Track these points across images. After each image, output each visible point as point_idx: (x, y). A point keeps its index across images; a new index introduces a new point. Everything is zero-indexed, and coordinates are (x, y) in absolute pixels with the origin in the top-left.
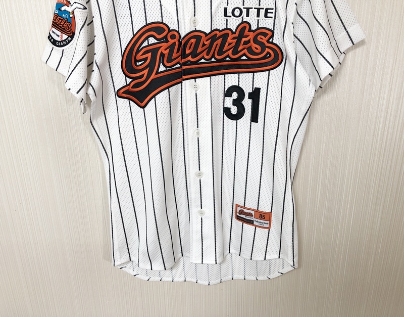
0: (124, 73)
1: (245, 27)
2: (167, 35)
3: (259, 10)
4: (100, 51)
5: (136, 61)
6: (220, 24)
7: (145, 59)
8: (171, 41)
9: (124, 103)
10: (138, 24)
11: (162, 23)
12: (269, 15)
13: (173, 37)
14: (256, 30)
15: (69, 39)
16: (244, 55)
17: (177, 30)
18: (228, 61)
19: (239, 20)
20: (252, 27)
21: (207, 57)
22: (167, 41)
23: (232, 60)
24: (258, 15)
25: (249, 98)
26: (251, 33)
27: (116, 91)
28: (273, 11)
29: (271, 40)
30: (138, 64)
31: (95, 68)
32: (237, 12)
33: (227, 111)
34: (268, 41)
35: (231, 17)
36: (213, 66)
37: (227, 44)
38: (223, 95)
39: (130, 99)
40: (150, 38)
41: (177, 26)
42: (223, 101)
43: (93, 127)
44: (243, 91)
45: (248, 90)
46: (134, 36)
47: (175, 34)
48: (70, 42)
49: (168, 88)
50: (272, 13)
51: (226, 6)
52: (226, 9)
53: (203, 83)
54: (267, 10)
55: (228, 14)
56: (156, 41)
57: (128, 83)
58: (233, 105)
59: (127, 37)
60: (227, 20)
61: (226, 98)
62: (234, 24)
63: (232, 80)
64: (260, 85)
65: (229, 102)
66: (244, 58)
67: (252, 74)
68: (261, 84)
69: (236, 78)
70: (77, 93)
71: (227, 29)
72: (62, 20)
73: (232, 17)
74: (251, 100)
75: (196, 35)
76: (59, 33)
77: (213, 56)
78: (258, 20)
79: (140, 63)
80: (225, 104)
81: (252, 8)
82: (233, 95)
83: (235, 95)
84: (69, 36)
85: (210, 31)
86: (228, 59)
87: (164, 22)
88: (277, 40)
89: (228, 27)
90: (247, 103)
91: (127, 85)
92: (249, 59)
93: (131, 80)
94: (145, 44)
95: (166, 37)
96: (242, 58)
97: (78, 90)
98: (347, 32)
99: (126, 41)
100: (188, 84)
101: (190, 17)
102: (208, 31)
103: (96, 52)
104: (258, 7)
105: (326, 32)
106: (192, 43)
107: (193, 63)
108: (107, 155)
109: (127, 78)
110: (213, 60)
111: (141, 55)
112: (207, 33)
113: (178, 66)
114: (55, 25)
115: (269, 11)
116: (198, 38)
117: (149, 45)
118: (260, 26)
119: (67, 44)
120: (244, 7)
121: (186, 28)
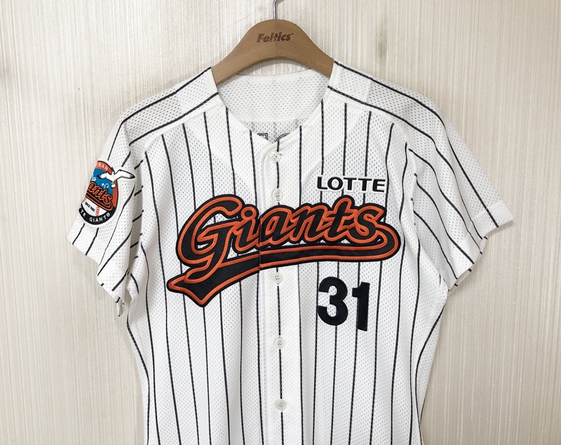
0: (179, 258)
1: (346, 203)
2: (240, 212)
3: (365, 181)
4: (149, 230)
5: (197, 243)
6: (312, 197)
7: (210, 242)
8: (246, 219)
9: (176, 298)
10: (202, 196)
11: (234, 196)
12: (379, 188)
13: (249, 214)
14: (361, 207)
15: (108, 215)
16: (346, 237)
17: (254, 204)
18: (322, 244)
19: (338, 194)
20: (356, 202)
21: (293, 239)
22: (240, 219)
23: (328, 243)
24: (364, 188)
25: (353, 296)
26: (355, 211)
27: (166, 281)
28: (385, 183)
29: (382, 220)
30: (199, 247)
31: (140, 253)
32: (335, 184)
33: (322, 312)
34: (378, 221)
35: (326, 189)
36: (302, 251)
37: (321, 223)
38: (316, 289)
39: (184, 293)
40: (218, 215)
41: (254, 200)
42: (316, 297)
43: (130, 332)
44: (345, 285)
45: (351, 284)
46: (196, 211)
47: (251, 210)
48: (108, 218)
49: (239, 280)
50: (384, 185)
51: (320, 176)
52: (320, 179)
53: (289, 273)
54: (376, 181)
55: (323, 186)
56: (226, 219)
57: (184, 272)
58: (331, 303)
59: (186, 211)
60: (321, 192)
61: (320, 293)
62: (330, 197)
63: (328, 269)
64: (368, 279)
65: (324, 299)
66: (345, 241)
67: (357, 263)
68: (371, 278)
69: (334, 266)
70: (113, 290)
71: (321, 203)
72: (100, 190)
73: (329, 189)
74: (356, 299)
75: (279, 211)
76: (94, 206)
77: (302, 238)
78: (364, 195)
79: (202, 246)
80: (319, 302)
81: (356, 179)
82: (330, 290)
83: (333, 290)
84: (108, 211)
85: (298, 206)
86: (322, 241)
87: (237, 195)
88: (390, 219)
89: (323, 202)
90: (351, 302)
91: (182, 275)
92: (353, 244)
93: (188, 268)
94: (211, 222)
95: (239, 214)
96: (342, 242)
97: (115, 286)
98: (487, 210)
99: (185, 216)
100: (267, 275)
101: (272, 189)
102: (295, 206)
103: (142, 231)
104: (363, 177)
105: (459, 213)
106: (274, 222)
107: (274, 247)
108: (147, 372)
109: (183, 265)
110: (302, 242)
111: (205, 236)
112: (295, 208)
113: (254, 250)
114: (90, 195)
115: (379, 183)
116: (282, 215)
117: (216, 224)
118: (367, 202)
119: (104, 221)
120: (345, 177)
121: (267, 203)
